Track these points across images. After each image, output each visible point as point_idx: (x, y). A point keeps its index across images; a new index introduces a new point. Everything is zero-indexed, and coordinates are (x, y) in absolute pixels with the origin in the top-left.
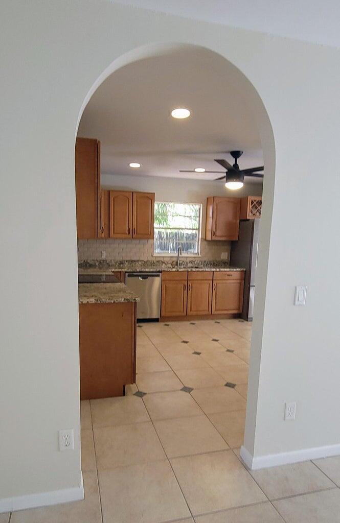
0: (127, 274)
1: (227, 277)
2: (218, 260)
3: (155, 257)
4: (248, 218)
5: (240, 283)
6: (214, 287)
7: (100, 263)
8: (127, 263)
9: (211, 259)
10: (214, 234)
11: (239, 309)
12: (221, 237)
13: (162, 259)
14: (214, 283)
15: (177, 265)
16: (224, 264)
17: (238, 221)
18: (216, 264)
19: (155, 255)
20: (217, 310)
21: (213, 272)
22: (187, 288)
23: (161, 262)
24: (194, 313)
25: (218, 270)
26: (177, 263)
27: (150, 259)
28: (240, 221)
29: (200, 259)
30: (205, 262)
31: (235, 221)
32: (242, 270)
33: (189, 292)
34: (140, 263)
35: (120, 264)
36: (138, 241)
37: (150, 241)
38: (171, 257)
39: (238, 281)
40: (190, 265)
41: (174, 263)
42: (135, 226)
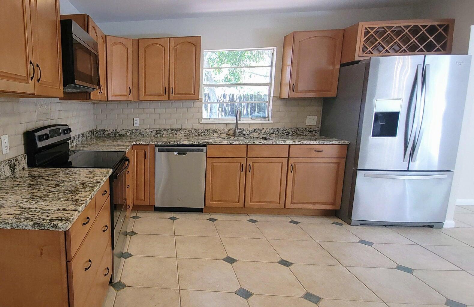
0: (157, 148)
1: (314, 154)
2: (300, 126)
3: (204, 124)
4: (357, 58)
5: (338, 164)
6: (290, 168)
7: (132, 133)
8: (165, 133)
9: (289, 126)
10: (293, 88)
11: (333, 204)
12: (306, 92)
13: (213, 127)
14: (292, 161)
15: (234, 134)
16: (311, 133)
17: (338, 67)
18: (296, 133)
19: (203, 121)
20: (295, 203)
21: (289, 145)
22: (246, 168)
23: (211, 131)
24: (257, 205)
25: (297, 143)
26: (235, 131)
27: (197, 126)
28: (342, 65)
29: (271, 126)
30: (278, 130)
31: (331, 67)
32: (342, 142)
33: (249, 174)
34: (183, 132)
35: (157, 134)
36: (178, 104)
37: (197, 103)
38: (226, 124)
39: (335, 160)
40: (255, 134)
41: (231, 132)
42: (172, 85)
